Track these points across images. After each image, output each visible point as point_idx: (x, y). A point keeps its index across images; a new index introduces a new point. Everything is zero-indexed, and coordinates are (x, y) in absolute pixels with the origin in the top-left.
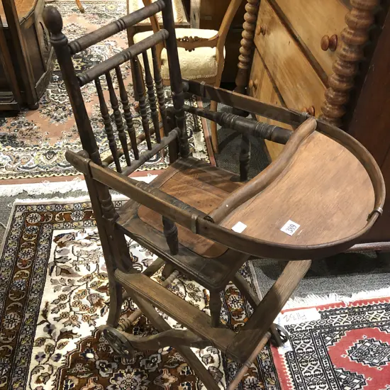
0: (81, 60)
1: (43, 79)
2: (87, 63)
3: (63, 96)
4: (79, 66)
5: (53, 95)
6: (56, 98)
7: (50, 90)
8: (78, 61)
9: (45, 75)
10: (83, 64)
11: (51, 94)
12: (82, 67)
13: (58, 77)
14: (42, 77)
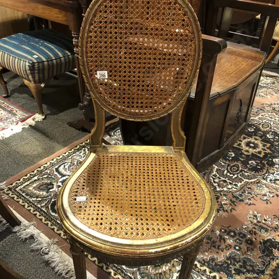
0: (268, 145)
1: (213, 156)
2: (273, 152)
3: (225, 181)
4: (263, 151)
5: (215, 176)
6: (217, 180)
7: (216, 167)
8: (264, 146)
9: (218, 153)
10: (268, 151)
11: (215, 173)
12: (266, 155)
13: (233, 155)
14: (213, 154)
